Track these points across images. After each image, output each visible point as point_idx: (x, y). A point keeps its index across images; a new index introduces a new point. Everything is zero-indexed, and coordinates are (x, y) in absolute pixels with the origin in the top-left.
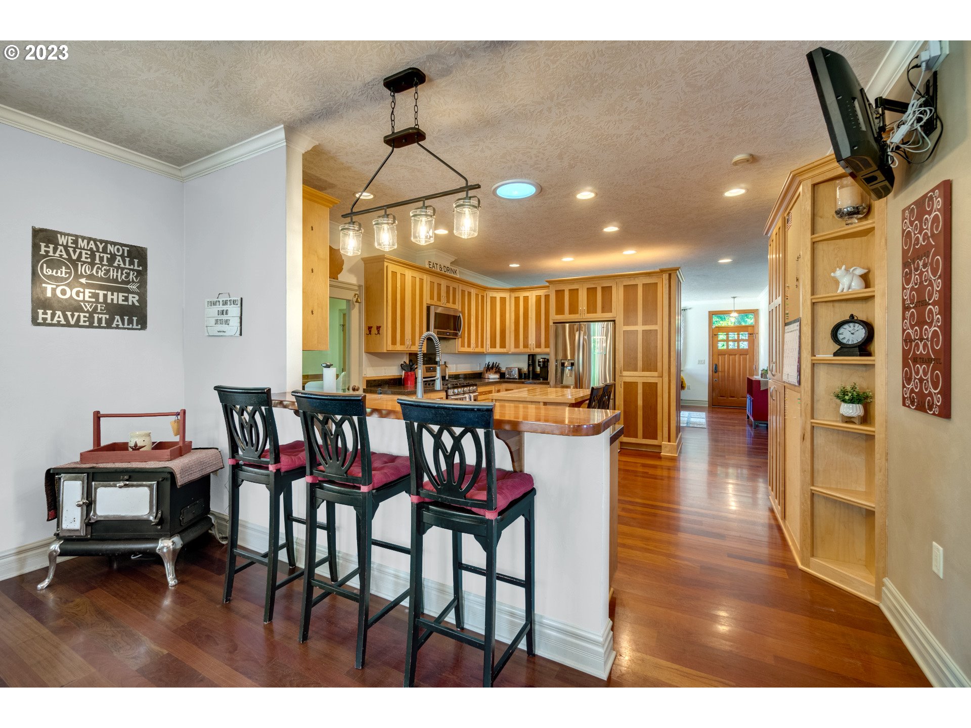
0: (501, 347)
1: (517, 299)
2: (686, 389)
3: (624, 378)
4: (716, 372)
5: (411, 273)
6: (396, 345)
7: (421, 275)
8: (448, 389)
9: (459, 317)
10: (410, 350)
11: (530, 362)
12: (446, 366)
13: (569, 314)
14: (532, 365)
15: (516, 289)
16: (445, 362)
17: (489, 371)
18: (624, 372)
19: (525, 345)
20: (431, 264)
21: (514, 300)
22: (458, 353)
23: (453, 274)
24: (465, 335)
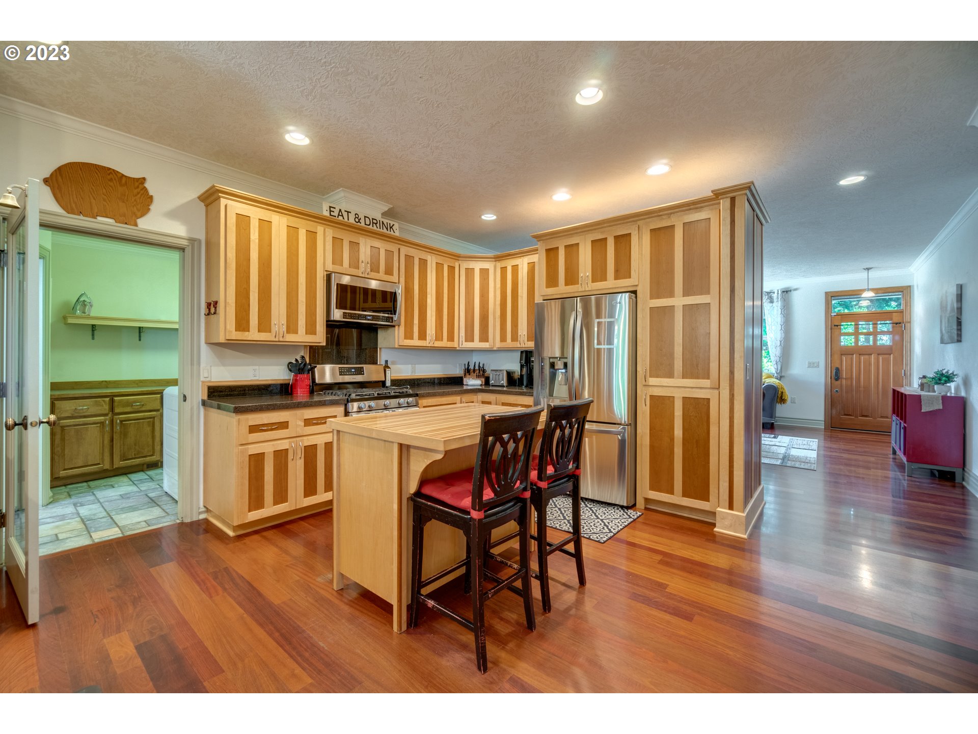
0: (481, 340)
1: (504, 270)
2: (789, 402)
3: (650, 389)
4: (837, 380)
5: (286, 219)
6: (249, 331)
7: (311, 226)
8: (348, 401)
9: (395, 293)
10: (284, 340)
11: (523, 362)
12: (386, 367)
13: (565, 285)
14: (527, 365)
15: (503, 257)
16: (387, 362)
17: (469, 375)
18: (651, 379)
19: (515, 338)
20: (333, 212)
21: (500, 271)
22: (399, 347)
23: (385, 230)
24: (415, 322)
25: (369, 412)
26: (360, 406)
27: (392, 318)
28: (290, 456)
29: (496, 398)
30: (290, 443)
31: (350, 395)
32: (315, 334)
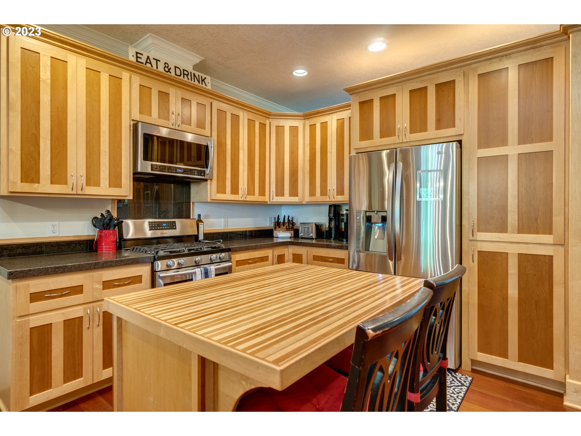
0: (291, 195)
1: (313, 127)
3: (479, 244)
5: (85, 60)
6: (39, 183)
7: (116, 71)
8: (155, 259)
9: (207, 146)
10: (83, 193)
11: (332, 215)
12: (199, 221)
13: (381, 138)
14: (335, 219)
15: (312, 115)
16: (199, 216)
17: (279, 227)
18: (479, 234)
19: (324, 192)
20: (141, 58)
21: (309, 129)
22: (211, 201)
23: (196, 82)
24: (227, 177)
25: (178, 270)
26: (168, 264)
27: (204, 171)
28: (85, 324)
29: (307, 250)
30: (85, 310)
31: (158, 252)
32: (121, 187)
